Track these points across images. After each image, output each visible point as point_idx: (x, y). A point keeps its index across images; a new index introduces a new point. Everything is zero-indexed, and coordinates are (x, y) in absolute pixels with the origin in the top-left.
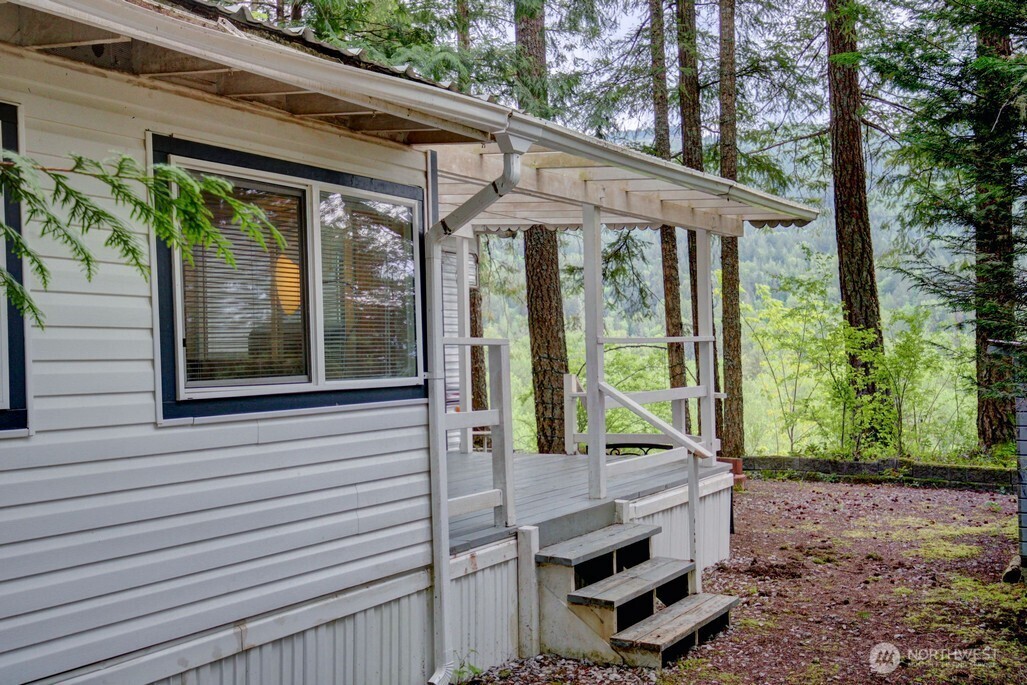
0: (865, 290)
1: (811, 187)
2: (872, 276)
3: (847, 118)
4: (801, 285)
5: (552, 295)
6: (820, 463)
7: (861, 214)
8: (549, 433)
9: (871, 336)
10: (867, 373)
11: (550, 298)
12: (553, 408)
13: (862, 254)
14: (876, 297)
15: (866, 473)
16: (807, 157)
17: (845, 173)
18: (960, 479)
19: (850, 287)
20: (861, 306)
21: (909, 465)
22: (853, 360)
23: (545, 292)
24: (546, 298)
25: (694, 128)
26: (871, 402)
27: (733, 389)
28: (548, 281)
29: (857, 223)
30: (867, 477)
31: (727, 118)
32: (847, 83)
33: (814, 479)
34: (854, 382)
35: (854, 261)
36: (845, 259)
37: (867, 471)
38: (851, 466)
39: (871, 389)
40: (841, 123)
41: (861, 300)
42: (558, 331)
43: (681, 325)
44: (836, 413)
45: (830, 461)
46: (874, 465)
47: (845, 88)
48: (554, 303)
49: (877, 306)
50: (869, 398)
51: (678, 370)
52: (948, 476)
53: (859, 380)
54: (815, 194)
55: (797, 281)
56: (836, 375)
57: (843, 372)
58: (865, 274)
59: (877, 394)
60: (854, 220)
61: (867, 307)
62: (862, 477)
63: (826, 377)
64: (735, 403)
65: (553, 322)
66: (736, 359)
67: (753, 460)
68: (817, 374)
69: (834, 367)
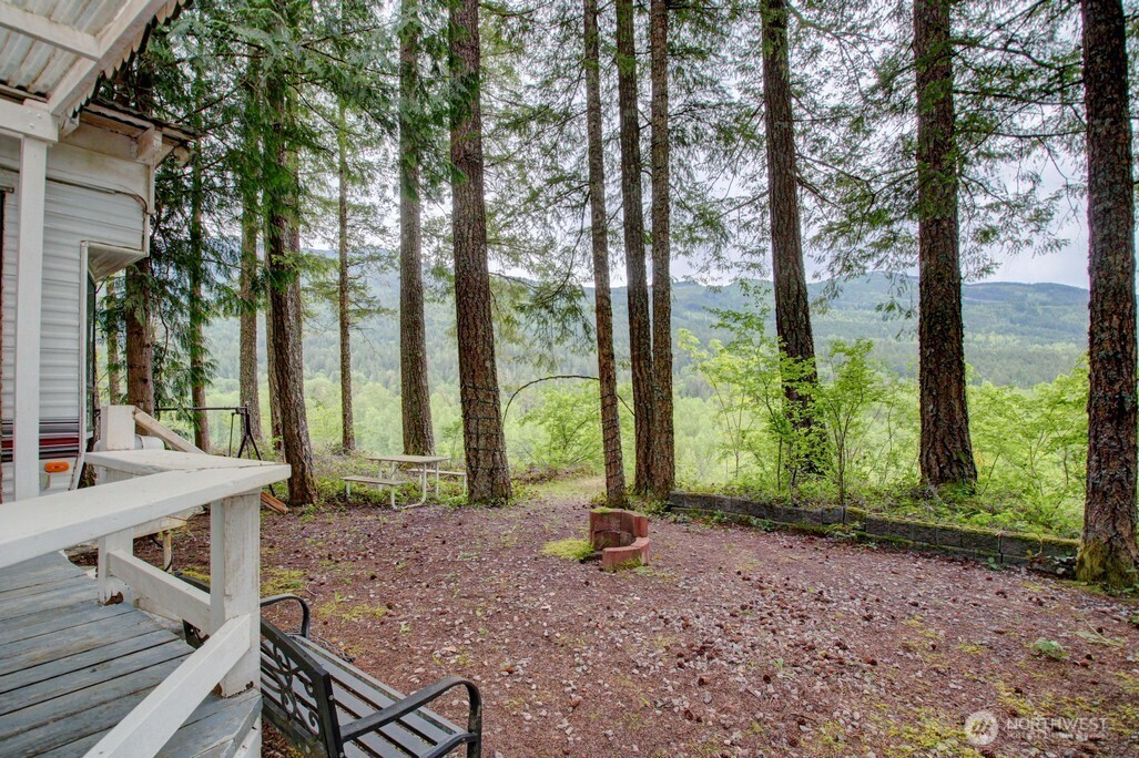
0: (800, 329)
1: (752, 253)
2: (807, 317)
3: (784, 172)
4: (738, 319)
5: (478, 323)
6: (755, 506)
7: (797, 260)
8: (474, 464)
9: (808, 370)
10: (805, 406)
11: (476, 326)
12: (478, 438)
13: (798, 296)
14: (810, 336)
15: (806, 523)
16: (749, 222)
17: (782, 222)
18: (928, 541)
19: (786, 326)
20: (797, 344)
21: (861, 517)
22: (789, 393)
23: (471, 320)
24: (472, 326)
25: (633, 166)
26: (806, 435)
27: (662, 421)
28: (474, 309)
29: (793, 268)
30: (808, 527)
31: (658, 139)
32: (784, 141)
33: (746, 524)
34: (790, 415)
35: (790, 302)
36: (782, 301)
37: (808, 520)
38: (789, 512)
39: (807, 422)
40: (778, 178)
41: (797, 339)
42: (484, 361)
43: (613, 356)
44: (774, 445)
45: (765, 505)
46: (816, 514)
47: (781, 146)
48: (480, 332)
49: (812, 344)
50: (806, 430)
51: (608, 401)
52: (912, 535)
53: (796, 413)
54: (756, 259)
55: (734, 315)
56: (773, 408)
57: (778, 405)
58: (800, 314)
59: (813, 427)
60: (790, 264)
61: (803, 345)
62: (802, 526)
63: (764, 409)
64: (665, 436)
65: (479, 351)
66: (666, 390)
67: (683, 497)
68: (754, 407)
69: (770, 400)
